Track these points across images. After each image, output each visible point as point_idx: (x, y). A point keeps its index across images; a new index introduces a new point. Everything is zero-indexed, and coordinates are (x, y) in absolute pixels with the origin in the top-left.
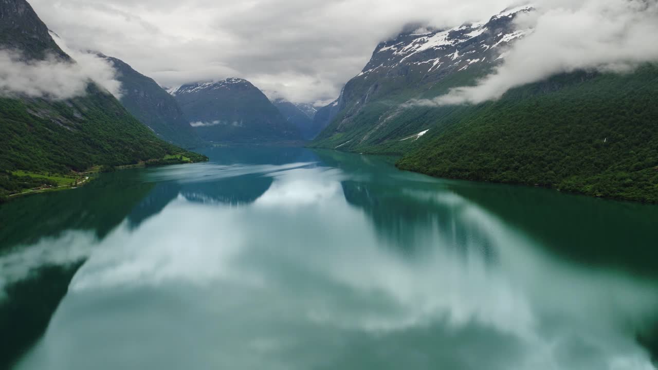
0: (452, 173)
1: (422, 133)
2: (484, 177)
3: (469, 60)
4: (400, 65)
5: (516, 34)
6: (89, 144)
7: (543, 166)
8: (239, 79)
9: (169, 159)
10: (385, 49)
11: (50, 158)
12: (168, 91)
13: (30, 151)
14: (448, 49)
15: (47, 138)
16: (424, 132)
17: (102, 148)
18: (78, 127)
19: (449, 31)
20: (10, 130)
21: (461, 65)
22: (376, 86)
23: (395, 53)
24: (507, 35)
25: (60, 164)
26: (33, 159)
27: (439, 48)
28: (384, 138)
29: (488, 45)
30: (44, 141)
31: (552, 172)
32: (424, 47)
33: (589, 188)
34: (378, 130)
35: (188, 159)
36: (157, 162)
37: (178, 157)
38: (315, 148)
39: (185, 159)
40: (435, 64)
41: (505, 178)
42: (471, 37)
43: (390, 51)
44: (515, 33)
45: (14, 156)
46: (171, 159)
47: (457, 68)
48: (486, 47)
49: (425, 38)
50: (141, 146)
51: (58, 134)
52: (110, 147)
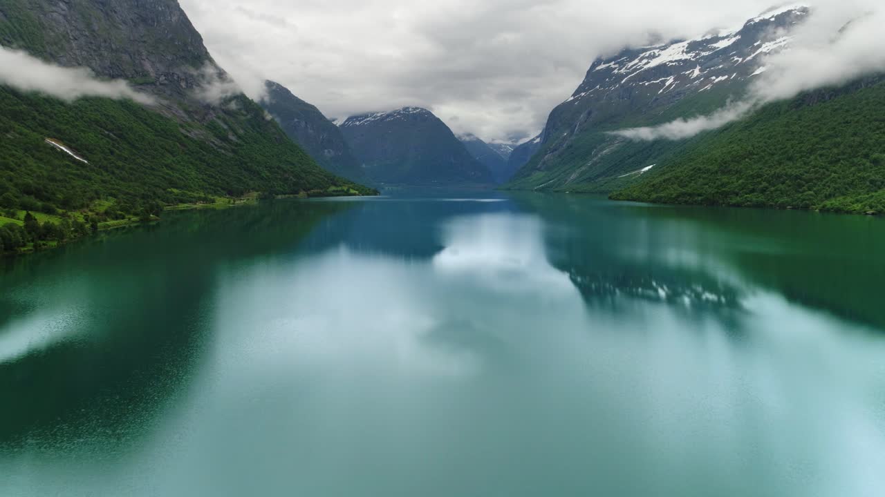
0: (680, 199)
1: (646, 169)
2: (721, 202)
3: (714, 78)
4: (622, 86)
5: (781, 42)
6: (245, 170)
7: (800, 186)
8: (417, 108)
9: (334, 191)
10: (602, 66)
11: (204, 180)
12: (335, 123)
13: (183, 172)
14: (687, 64)
15: (201, 160)
16: (650, 167)
17: (259, 174)
18: (234, 151)
19: (689, 41)
20: (163, 148)
21: (703, 84)
22: (589, 113)
23: (616, 71)
24: (767, 44)
25: (215, 187)
26: (187, 179)
27: (674, 64)
28: (598, 176)
29: (740, 57)
30: (198, 162)
31: (811, 192)
32: (654, 63)
33: (857, 206)
34: (591, 167)
35: (357, 192)
36: (320, 193)
37: (345, 189)
38: (509, 189)
39: (352, 191)
40: (667, 84)
41: (748, 201)
42: (718, 48)
43: (609, 70)
44: (778, 41)
45: (167, 174)
46: (337, 191)
47: (697, 88)
48: (738, 60)
49: (656, 51)
50: (303, 175)
51: (212, 156)
52: (268, 174)
